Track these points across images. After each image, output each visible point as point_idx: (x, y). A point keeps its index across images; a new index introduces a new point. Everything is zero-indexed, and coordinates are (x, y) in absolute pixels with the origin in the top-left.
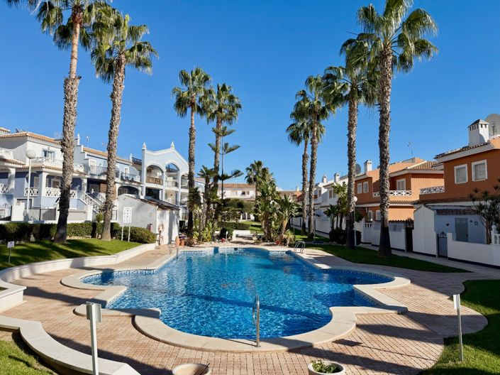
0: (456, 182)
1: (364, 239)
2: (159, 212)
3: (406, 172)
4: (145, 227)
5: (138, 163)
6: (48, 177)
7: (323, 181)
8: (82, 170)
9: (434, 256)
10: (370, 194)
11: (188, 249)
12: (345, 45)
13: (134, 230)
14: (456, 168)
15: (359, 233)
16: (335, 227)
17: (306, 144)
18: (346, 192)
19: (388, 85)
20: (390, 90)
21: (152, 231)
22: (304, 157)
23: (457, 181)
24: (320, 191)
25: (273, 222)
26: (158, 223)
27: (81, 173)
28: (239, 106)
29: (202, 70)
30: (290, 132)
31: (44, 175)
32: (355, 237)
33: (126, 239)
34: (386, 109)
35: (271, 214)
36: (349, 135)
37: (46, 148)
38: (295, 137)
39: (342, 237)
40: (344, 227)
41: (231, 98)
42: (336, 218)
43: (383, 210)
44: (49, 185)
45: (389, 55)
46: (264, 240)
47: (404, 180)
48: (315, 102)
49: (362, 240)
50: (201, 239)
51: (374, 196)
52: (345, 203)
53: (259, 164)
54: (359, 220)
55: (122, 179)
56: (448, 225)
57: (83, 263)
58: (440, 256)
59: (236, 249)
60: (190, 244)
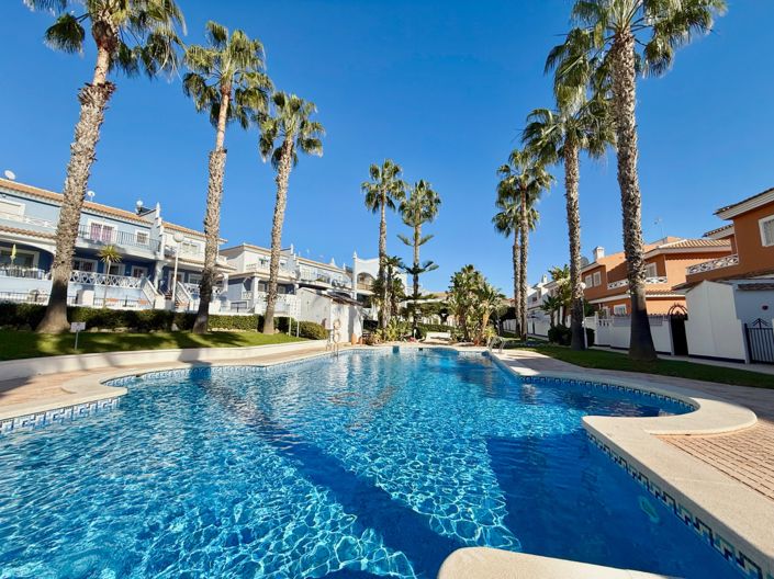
0: (764, 244)
1: (599, 341)
2: (334, 306)
3: (657, 252)
4: (320, 323)
5: (350, 271)
6: (260, 282)
7: (542, 281)
8: (294, 276)
9: (742, 362)
10: (603, 286)
11: (367, 347)
12: (552, 57)
13: (304, 326)
14: (761, 222)
15: (590, 332)
16: (556, 324)
17: (516, 233)
18: (569, 278)
19: (629, 86)
20: (633, 93)
21: (327, 328)
22: (514, 248)
23: (768, 242)
24: (540, 293)
25: (469, 318)
26: (333, 318)
27: (292, 279)
28: (438, 201)
29: (391, 161)
30: (497, 222)
31: (256, 281)
32: (586, 336)
33: (294, 334)
34: (628, 122)
35: (467, 307)
36: (568, 195)
37: (262, 257)
38: (502, 227)
39: (565, 337)
40: (568, 325)
41: (430, 194)
42: (556, 313)
43: (635, 282)
44: (260, 289)
45: (627, 40)
46: (459, 339)
47: (654, 264)
48: (522, 176)
49: (596, 342)
50: (384, 338)
51: (609, 288)
52: (568, 292)
53: (471, 268)
54: (590, 314)
55: (333, 284)
56: (765, 308)
57: (197, 355)
58: (753, 361)
59: (421, 349)
60: (368, 343)
